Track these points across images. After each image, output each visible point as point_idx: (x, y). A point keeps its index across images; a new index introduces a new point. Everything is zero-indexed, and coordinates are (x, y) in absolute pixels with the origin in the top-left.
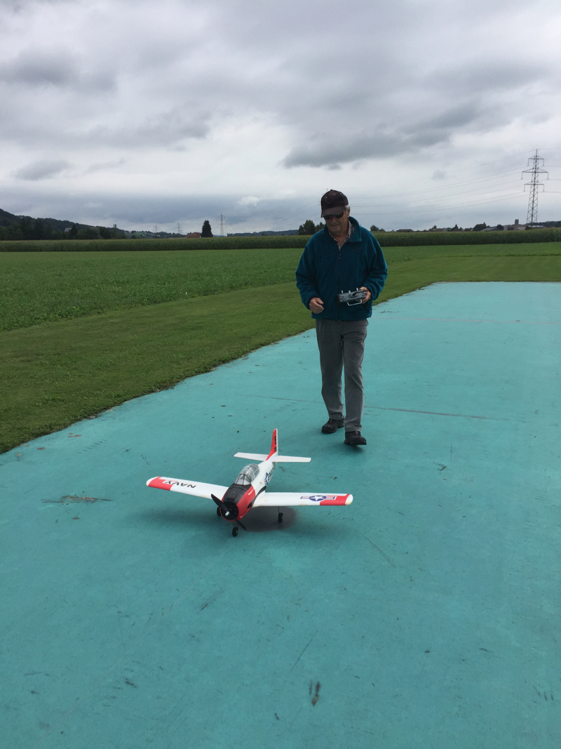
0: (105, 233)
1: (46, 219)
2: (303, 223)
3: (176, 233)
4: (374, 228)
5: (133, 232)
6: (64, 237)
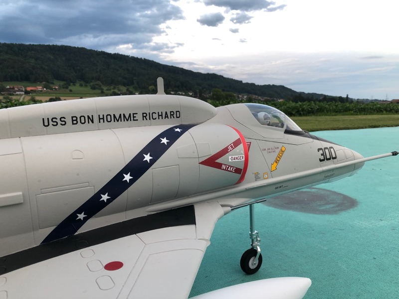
0: (341, 100)
3: (385, 100)
5: (358, 99)
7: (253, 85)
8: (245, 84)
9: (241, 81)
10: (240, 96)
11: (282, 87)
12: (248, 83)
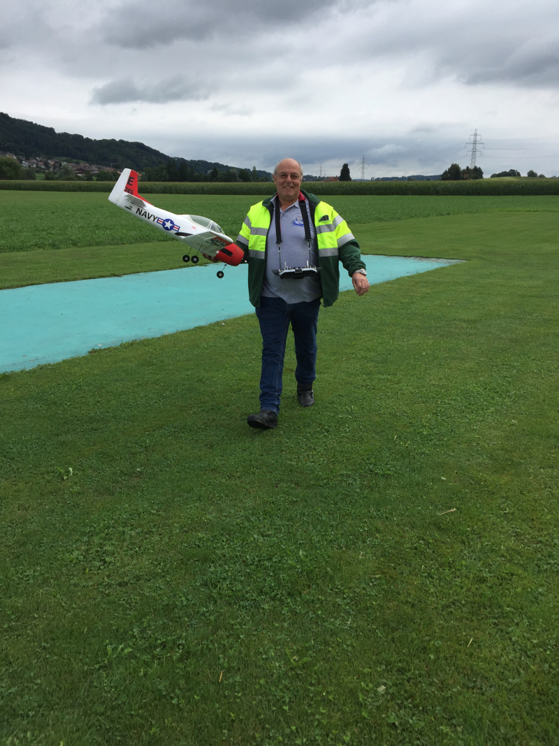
0: (244, 175)
4: (532, 174)
6: (206, 180)
7: (78, 138)
8: (59, 134)
9: (51, 130)
10: (51, 162)
11: (139, 147)
12: (65, 135)
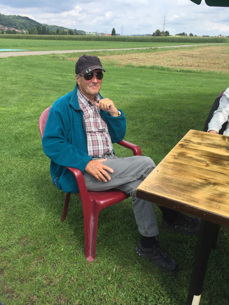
0: (71, 32)
1: (54, 26)
2: (155, 31)
4: (191, 35)
6: (54, 34)
11: (27, 19)
